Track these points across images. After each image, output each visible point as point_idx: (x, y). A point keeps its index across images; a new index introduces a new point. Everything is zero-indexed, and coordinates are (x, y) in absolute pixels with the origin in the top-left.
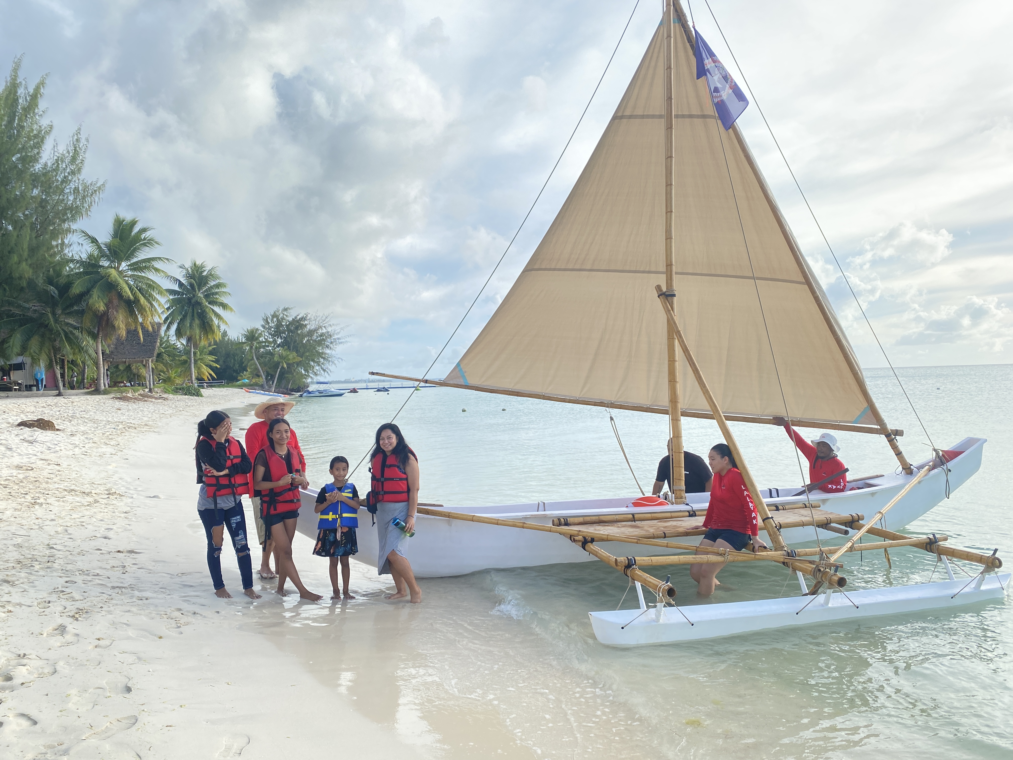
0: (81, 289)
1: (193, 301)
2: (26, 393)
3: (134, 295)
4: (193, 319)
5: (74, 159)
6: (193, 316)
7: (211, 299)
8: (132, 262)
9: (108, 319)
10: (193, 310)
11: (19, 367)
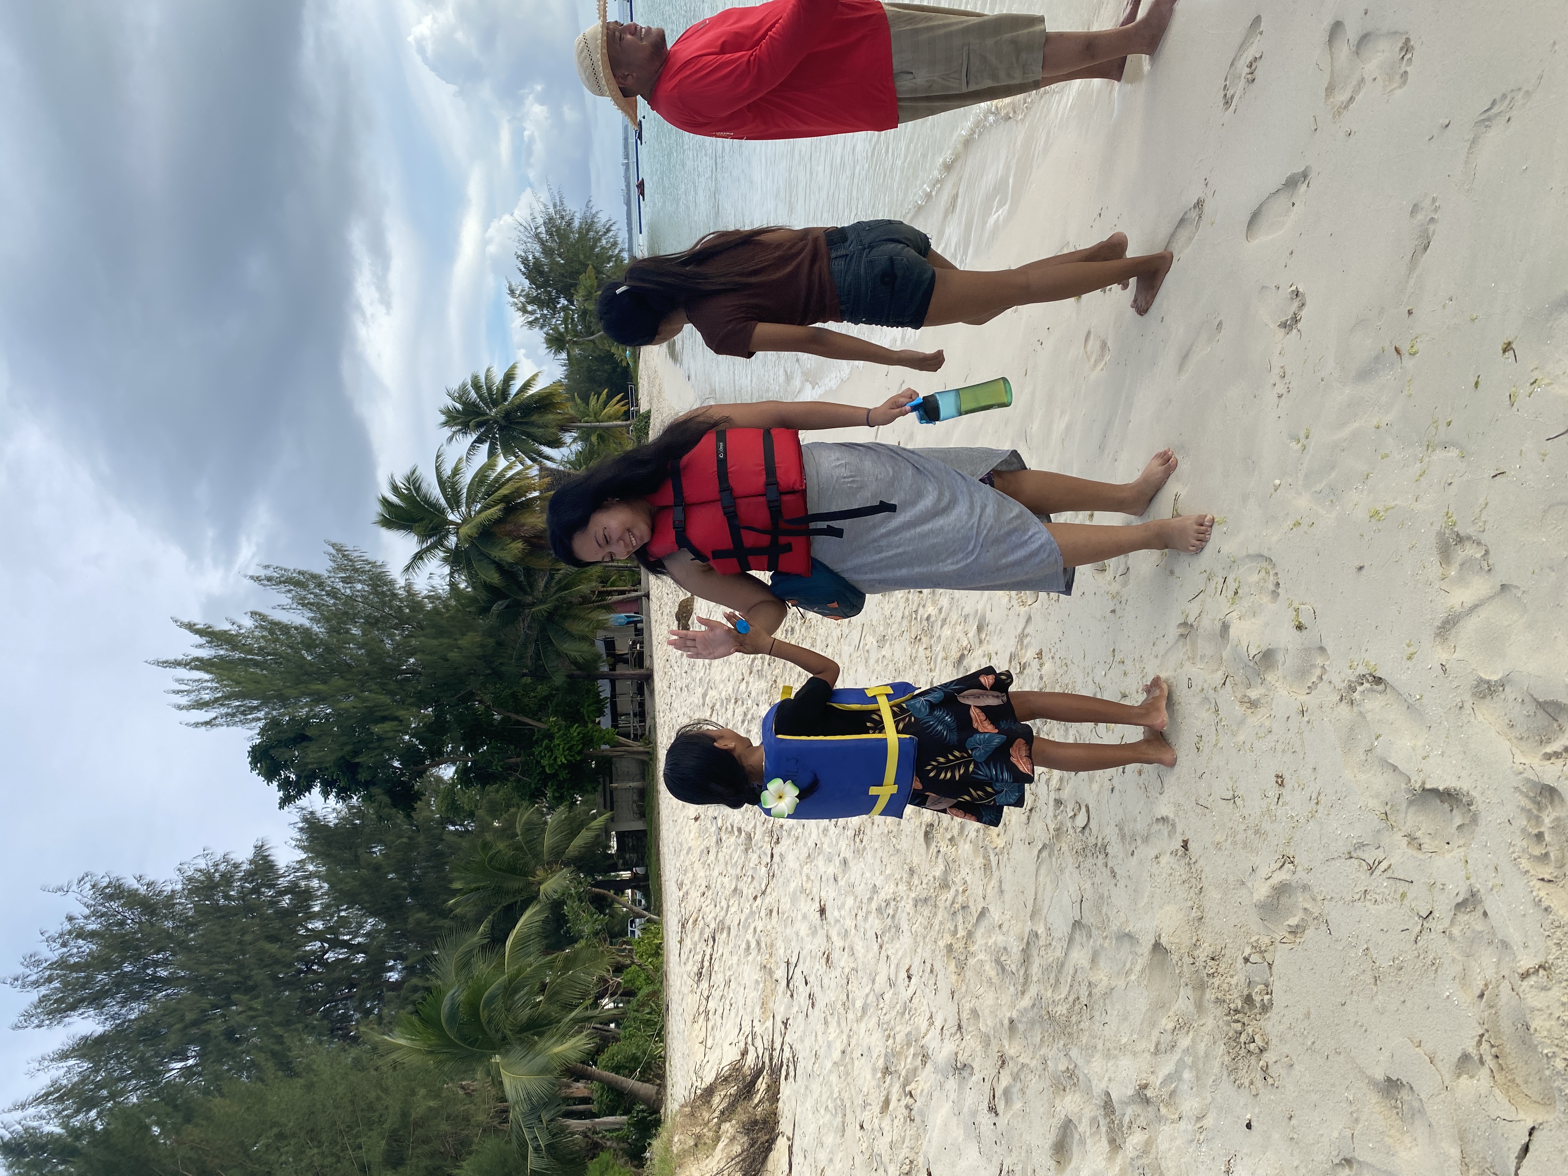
0: (493, 571)
1: (503, 423)
2: (646, 635)
3: (496, 503)
4: (532, 424)
5: (298, 584)
6: (527, 423)
7: (500, 397)
8: (446, 506)
9: (536, 537)
10: (518, 423)
11: (610, 644)
